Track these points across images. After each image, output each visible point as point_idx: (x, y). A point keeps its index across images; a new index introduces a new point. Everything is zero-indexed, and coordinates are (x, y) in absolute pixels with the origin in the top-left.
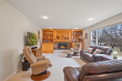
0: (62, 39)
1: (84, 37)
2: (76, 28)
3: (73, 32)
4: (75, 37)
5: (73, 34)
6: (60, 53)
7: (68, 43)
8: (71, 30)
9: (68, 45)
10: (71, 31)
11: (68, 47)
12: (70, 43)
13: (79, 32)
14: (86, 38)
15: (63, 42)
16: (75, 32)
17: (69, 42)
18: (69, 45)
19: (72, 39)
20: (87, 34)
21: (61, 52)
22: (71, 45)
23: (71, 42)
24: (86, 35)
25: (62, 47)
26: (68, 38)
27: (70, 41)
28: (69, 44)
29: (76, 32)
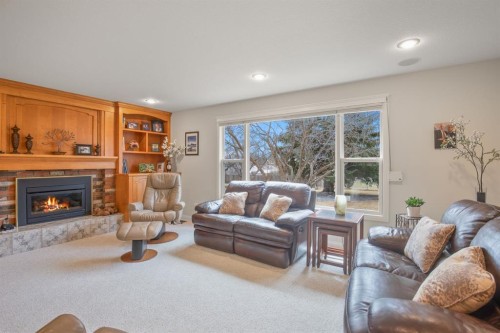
0: (53, 153)
1: (183, 147)
2: (151, 102)
3: (125, 115)
4: (135, 146)
5: (126, 127)
6: (49, 244)
7: (94, 176)
8: (116, 105)
9: (93, 191)
10: (112, 110)
11: (98, 202)
12: (108, 176)
13: (153, 120)
14: (192, 150)
15: (61, 176)
16: (137, 121)
17: (102, 172)
18: (101, 188)
19: (121, 156)
20: (196, 135)
21: (56, 238)
22: (114, 186)
23: (115, 171)
24: (191, 138)
25: (51, 207)
26: (96, 150)
27: (112, 166)
28: (98, 183)
29: (139, 121)
